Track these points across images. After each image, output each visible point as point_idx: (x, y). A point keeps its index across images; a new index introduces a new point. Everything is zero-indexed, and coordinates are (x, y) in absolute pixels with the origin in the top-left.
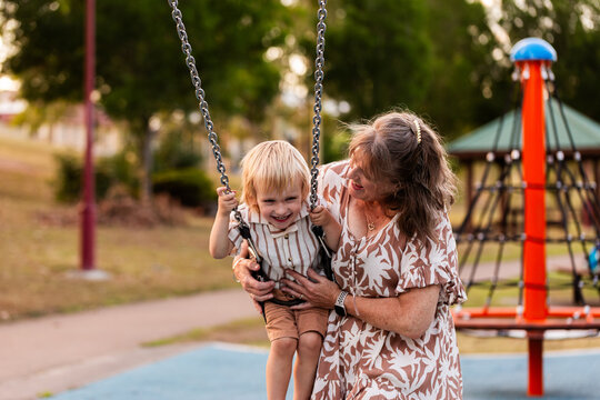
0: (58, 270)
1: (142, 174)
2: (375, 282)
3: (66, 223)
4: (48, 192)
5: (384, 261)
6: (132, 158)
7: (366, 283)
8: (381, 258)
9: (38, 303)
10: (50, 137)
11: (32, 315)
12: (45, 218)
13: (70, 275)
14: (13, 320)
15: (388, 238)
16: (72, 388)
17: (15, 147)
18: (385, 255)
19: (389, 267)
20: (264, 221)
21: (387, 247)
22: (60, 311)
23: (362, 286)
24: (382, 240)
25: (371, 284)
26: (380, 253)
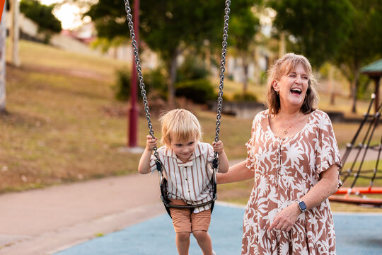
0: (114, 146)
1: (170, 82)
2: (295, 162)
3: (121, 114)
4: (111, 94)
5: (300, 149)
6: (164, 72)
7: (289, 163)
8: (298, 148)
9: (101, 169)
10: (116, 56)
11: (97, 176)
12: (108, 111)
13: (122, 150)
14: (85, 180)
15: (302, 137)
16: (116, 230)
17: (93, 62)
18: (300, 146)
19: (303, 153)
20: (175, 156)
21: (302, 142)
22: (114, 174)
23: (287, 165)
24: (298, 138)
25: (293, 164)
26: (297, 145)
